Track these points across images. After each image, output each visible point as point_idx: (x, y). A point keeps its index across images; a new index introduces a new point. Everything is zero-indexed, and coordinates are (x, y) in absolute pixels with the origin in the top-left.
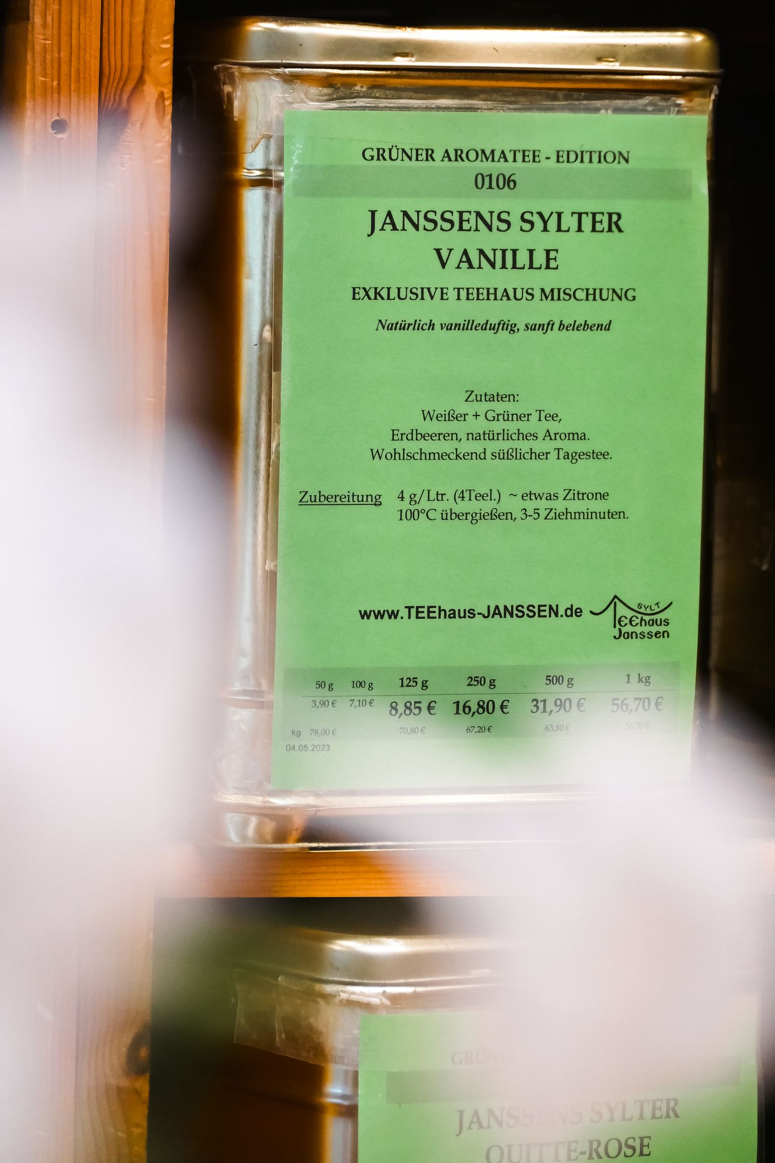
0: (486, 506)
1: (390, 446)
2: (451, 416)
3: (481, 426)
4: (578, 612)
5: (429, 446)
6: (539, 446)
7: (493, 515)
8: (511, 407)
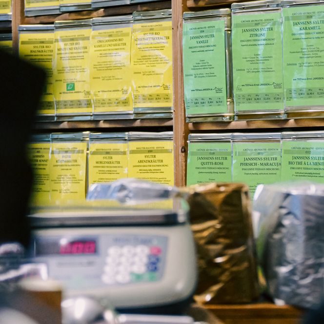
0: (202, 75)
1: (193, 68)
2: (199, 64)
3: (201, 65)
4: (212, 89)
5: (196, 68)
6: (207, 67)
7: (203, 77)
8: (204, 62)
